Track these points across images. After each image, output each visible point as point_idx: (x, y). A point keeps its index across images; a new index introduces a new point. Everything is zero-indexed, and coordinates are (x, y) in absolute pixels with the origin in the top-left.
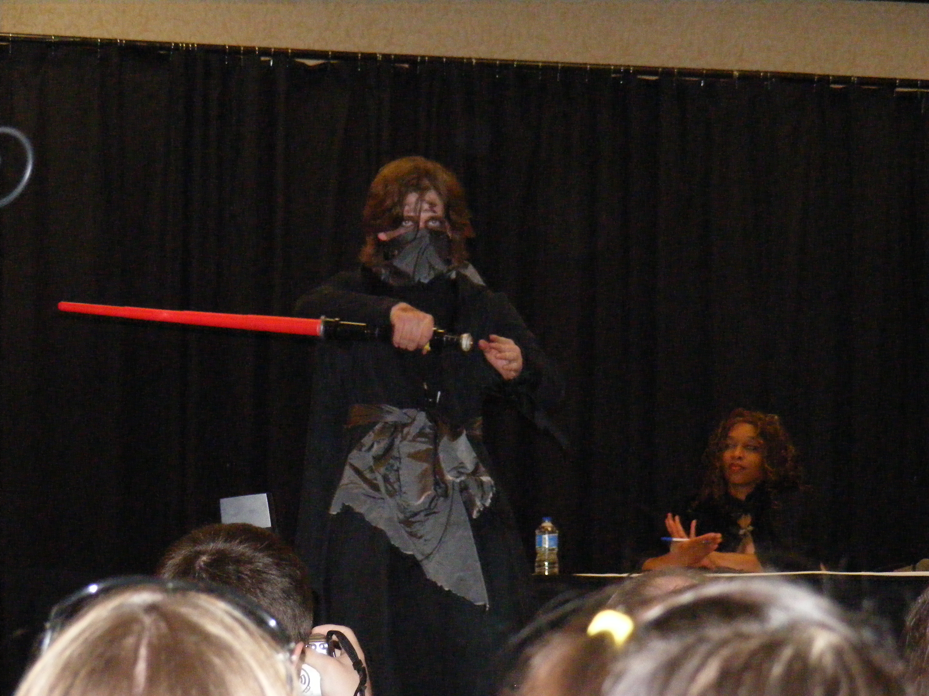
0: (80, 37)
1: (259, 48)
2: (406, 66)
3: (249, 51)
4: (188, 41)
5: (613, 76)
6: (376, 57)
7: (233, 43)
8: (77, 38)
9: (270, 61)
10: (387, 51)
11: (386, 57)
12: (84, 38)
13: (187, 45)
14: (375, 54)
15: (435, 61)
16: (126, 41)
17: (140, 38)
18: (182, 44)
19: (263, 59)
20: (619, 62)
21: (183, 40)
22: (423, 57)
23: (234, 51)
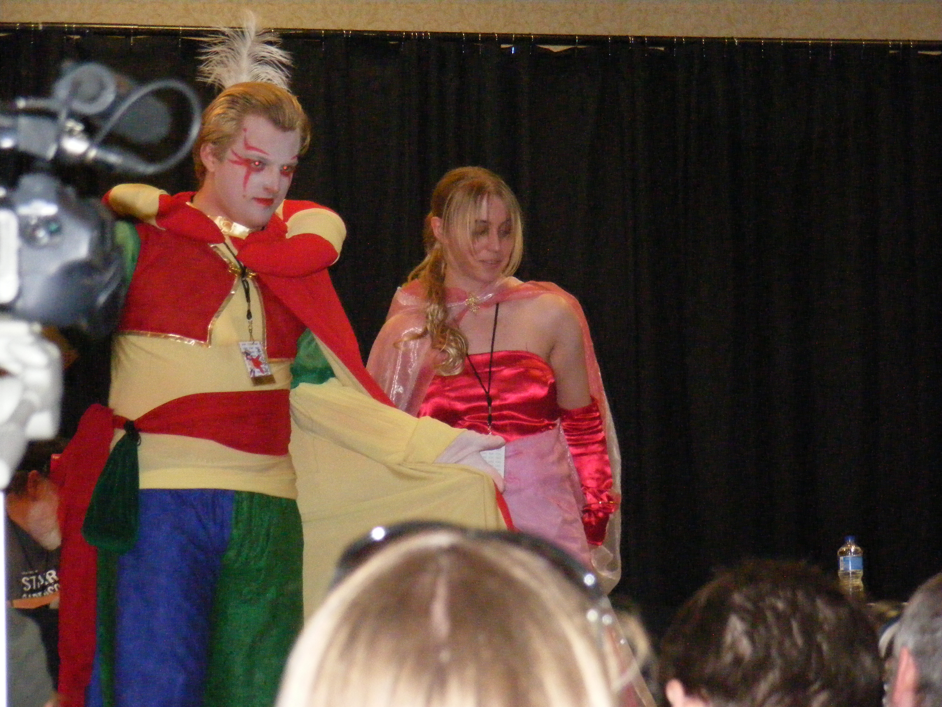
0: (303, 29)
1: (498, 34)
2: (662, 49)
3: (488, 38)
4: (422, 30)
5: (891, 52)
6: (628, 40)
7: (470, 30)
8: (300, 30)
9: (510, 48)
10: (640, 33)
11: (640, 40)
12: (308, 30)
13: (420, 33)
14: (627, 37)
15: (693, 42)
16: (353, 31)
17: (370, 28)
18: (414, 33)
19: (503, 46)
20: (897, 37)
21: (416, 30)
22: (679, 38)
23: (472, 38)
